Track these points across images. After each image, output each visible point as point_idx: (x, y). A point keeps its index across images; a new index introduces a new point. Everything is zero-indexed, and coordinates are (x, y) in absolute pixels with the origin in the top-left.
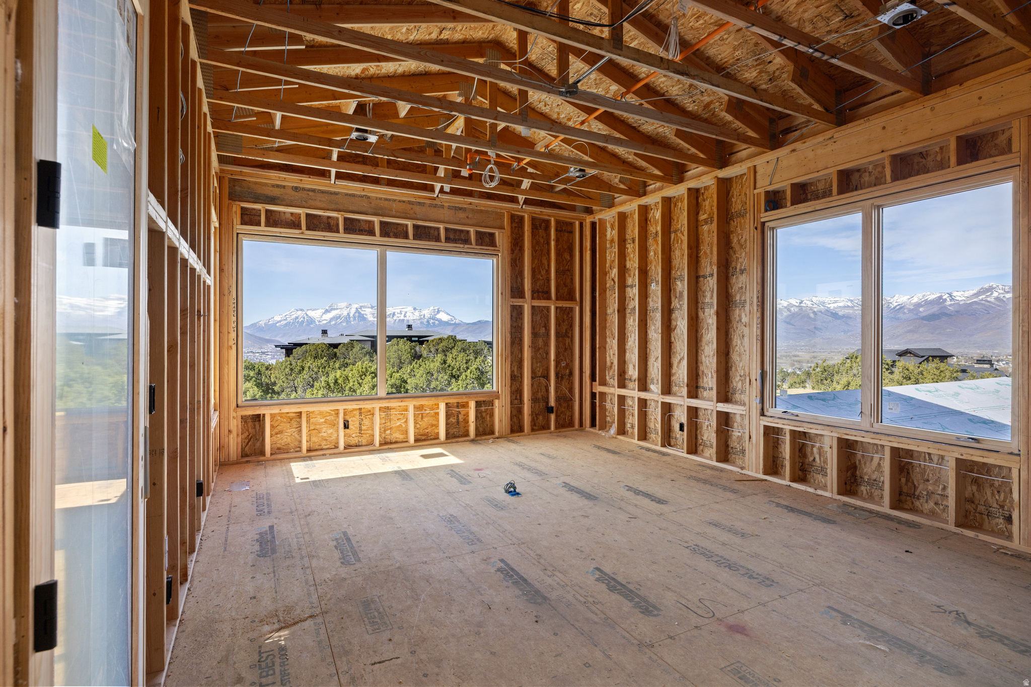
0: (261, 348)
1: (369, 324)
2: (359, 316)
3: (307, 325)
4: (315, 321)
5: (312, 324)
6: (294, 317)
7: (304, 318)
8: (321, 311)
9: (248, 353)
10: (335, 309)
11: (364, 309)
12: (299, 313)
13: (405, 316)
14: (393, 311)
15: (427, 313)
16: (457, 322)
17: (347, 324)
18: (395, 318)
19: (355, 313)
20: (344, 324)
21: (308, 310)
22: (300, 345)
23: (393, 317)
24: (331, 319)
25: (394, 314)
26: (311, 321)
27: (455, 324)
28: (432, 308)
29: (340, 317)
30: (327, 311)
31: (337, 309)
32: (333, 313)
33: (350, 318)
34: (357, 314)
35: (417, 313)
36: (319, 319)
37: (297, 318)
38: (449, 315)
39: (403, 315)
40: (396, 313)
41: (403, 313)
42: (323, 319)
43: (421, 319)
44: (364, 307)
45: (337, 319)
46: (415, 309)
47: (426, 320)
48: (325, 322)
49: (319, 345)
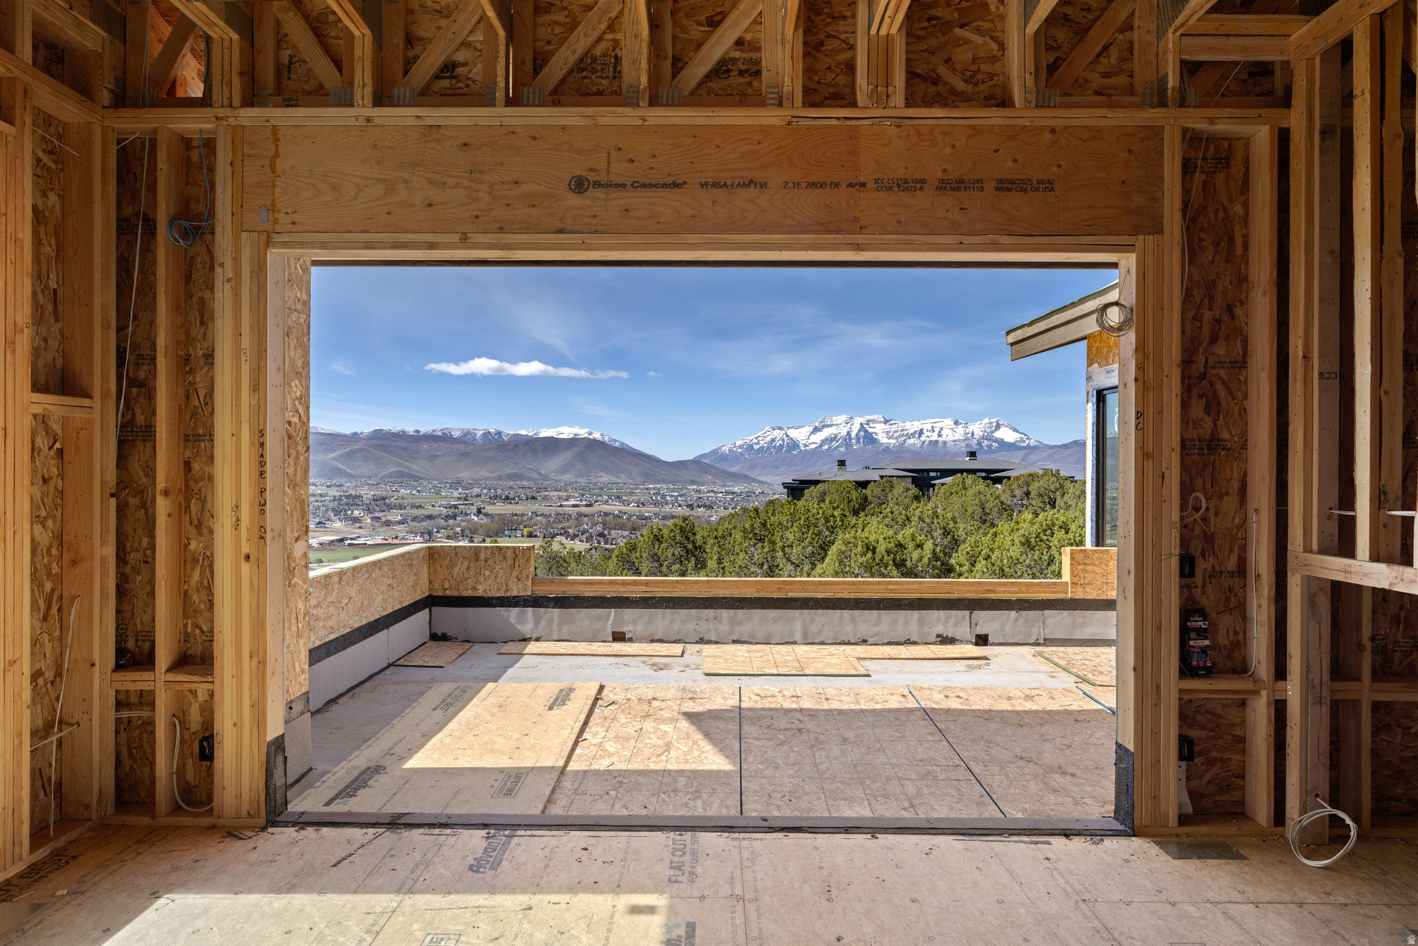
0: (725, 486)
1: (881, 449)
2: (865, 437)
3: (787, 451)
4: (798, 446)
5: (794, 449)
6: (768, 439)
7: (783, 440)
8: (808, 429)
9: (708, 492)
10: (828, 426)
11: (872, 425)
12: (777, 432)
13: (939, 435)
14: (921, 427)
15: (977, 429)
16: (1032, 443)
17: (847, 449)
18: (923, 438)
19: (859, 431)
20: (842, 449)
21: (789, 428)
22: (816, 483)
23: (920, 436)
24: (823, 442)
25: (921, 432)
26: (794, 445)
27: (1028, 447)
28: (986, 420)
29: (836, 437)
30: (816, 430)
31: (831, 425)
32: (826, 433)
33: (851, 439)
34: (862, 433)
35: (960, 430)
36: (804, 442)
37: (773, 440)
38: (1018, 431)
39: (936, 433)
40: (925, 431)
41: (937, 430)
42: (810, 441)
43: (967, 439)
44: (874, 421)
45: (832, 442)
46: (956, 423)
47: (975, 441)
48: (813, 446)
49: (842, 483)
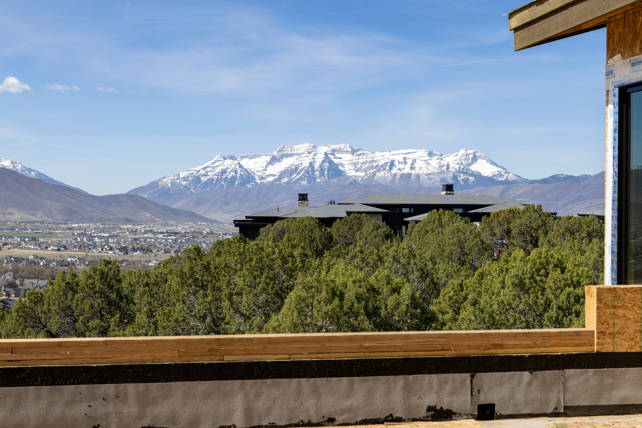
0: (166, 225)
1: (347, 182)
2: (330, 169)
3: (240, 184)
4: (254, 178)
5: (248, 182)
6: (219, 169)
7: (236, 172)
8: (264, 160)
9: (146, 232)
10: (288, 156)
11: (338, 155)
12: (228, 162)
13: (412, 168)
14: (392, 158)
15: (453, 161)
16: (511, 177)
17: (309, 182)
18: (394, 171)
19: (323, 162)
20: (304, 183)
21: (242, 158)
22: (273, 220)
23: (391, 169)
24: (282, 174)
25: (392, 164)
26: (248, 177)
27: (507, 182)
28: (462, 152)
29: (296, 169)
30: (274, 160)
31: (292, 155)
32: (285, 163)
33: (313, 171)
34: (326, 165)
35: (434, 162)
36: (260, 174)
37: (224, 171)
38: (495, 165)
39: (409, 165)
40: (396, 163)
41: (409, 162)
42: (268, 173)
43: (442, 172)
44: (340, 151)
45: (292, 174)
46: (430, 154)
47: (451, 175)
48: (271, 179)
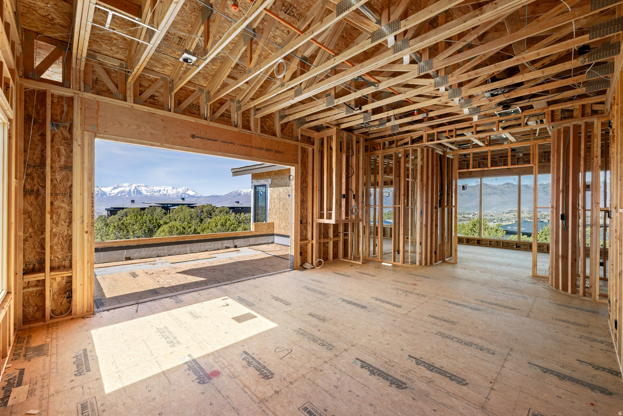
1: (144, 196)
2: (137, 192)
3: (101, 196)
4: (106, 194)
5: (104, 195)
7: (99, 192)
8: (110, 188)
10: (120, 187)
11: (140, 188)
13: (167, 192)
14: (160, 189)
15: (181, 190)
16: (199, 195)
17: (129, 196)
18: (160, 193)
19: (134, 189)
20: (127, 196)
21: (101, 187)
24: (118, 193)
25: (160, 191)
27: (198, 197)
28: (184, 188)
29: (124, 191)
30: (115, 188)
31: (122, 187)
32: (119, 190)
33: (131, 192)
34: (136, 190)
35: (174, 191)
36: (109, 193)
38: (194, 191)
41: (166, 190)
42: (112, 192)
43: (179, 194)
44: (141, 186)
45: (122, 193)
46: (173, 188)
47: (182, 195)
48: (113, 194)
